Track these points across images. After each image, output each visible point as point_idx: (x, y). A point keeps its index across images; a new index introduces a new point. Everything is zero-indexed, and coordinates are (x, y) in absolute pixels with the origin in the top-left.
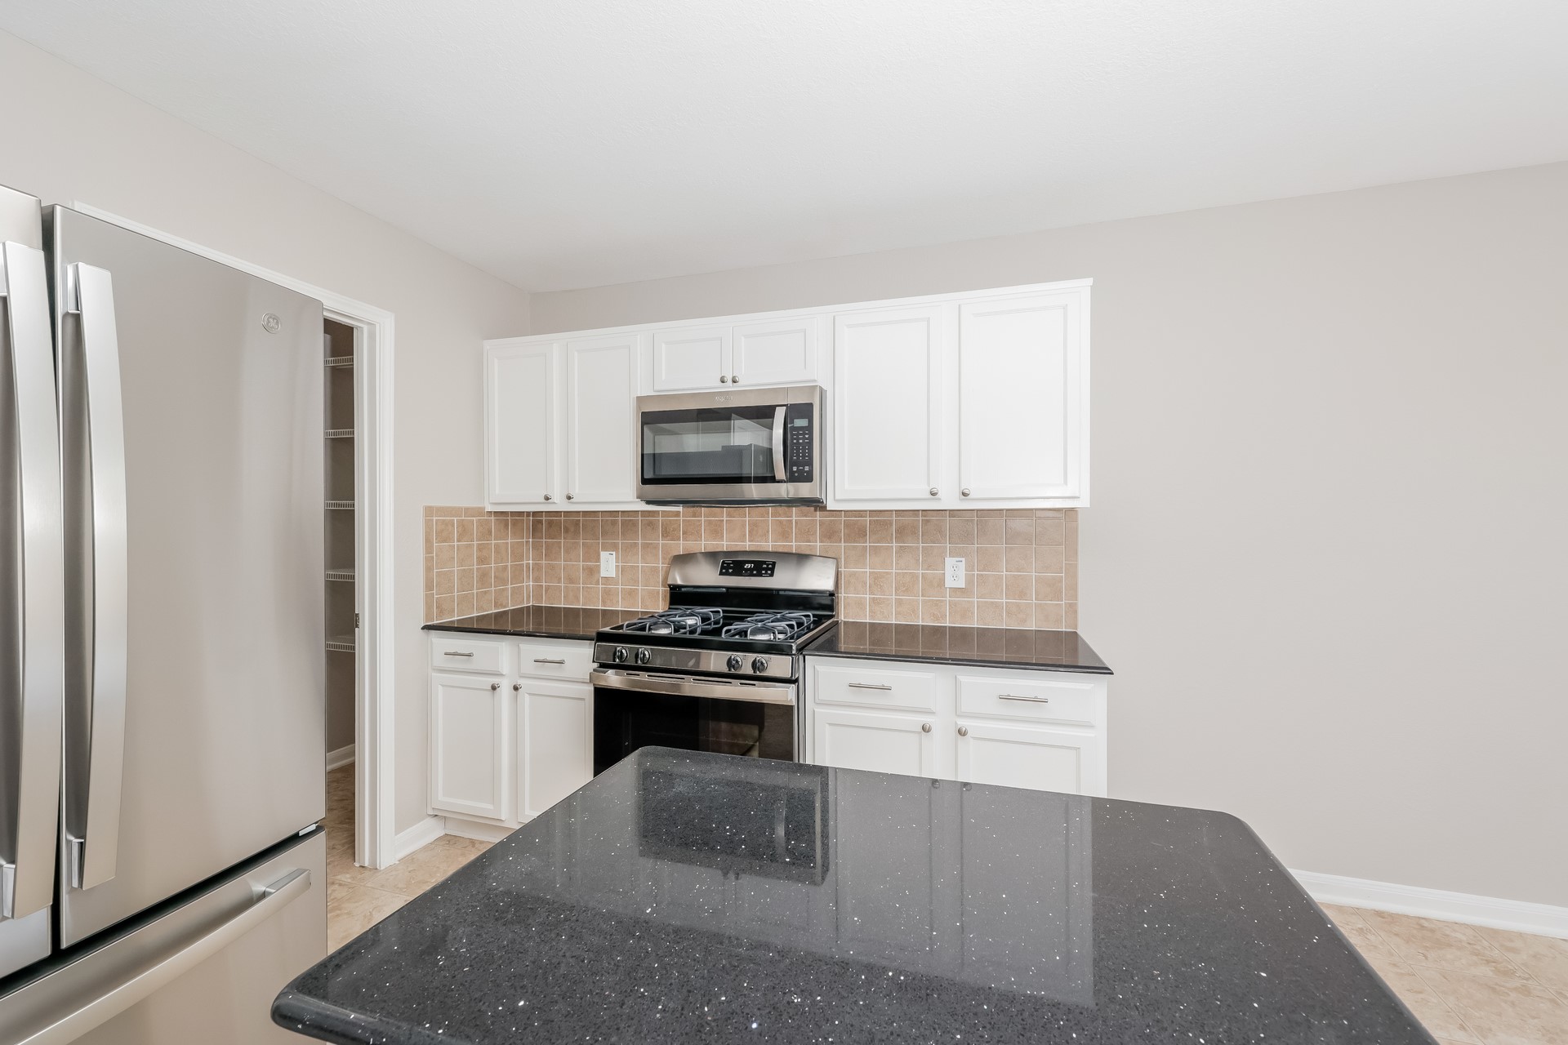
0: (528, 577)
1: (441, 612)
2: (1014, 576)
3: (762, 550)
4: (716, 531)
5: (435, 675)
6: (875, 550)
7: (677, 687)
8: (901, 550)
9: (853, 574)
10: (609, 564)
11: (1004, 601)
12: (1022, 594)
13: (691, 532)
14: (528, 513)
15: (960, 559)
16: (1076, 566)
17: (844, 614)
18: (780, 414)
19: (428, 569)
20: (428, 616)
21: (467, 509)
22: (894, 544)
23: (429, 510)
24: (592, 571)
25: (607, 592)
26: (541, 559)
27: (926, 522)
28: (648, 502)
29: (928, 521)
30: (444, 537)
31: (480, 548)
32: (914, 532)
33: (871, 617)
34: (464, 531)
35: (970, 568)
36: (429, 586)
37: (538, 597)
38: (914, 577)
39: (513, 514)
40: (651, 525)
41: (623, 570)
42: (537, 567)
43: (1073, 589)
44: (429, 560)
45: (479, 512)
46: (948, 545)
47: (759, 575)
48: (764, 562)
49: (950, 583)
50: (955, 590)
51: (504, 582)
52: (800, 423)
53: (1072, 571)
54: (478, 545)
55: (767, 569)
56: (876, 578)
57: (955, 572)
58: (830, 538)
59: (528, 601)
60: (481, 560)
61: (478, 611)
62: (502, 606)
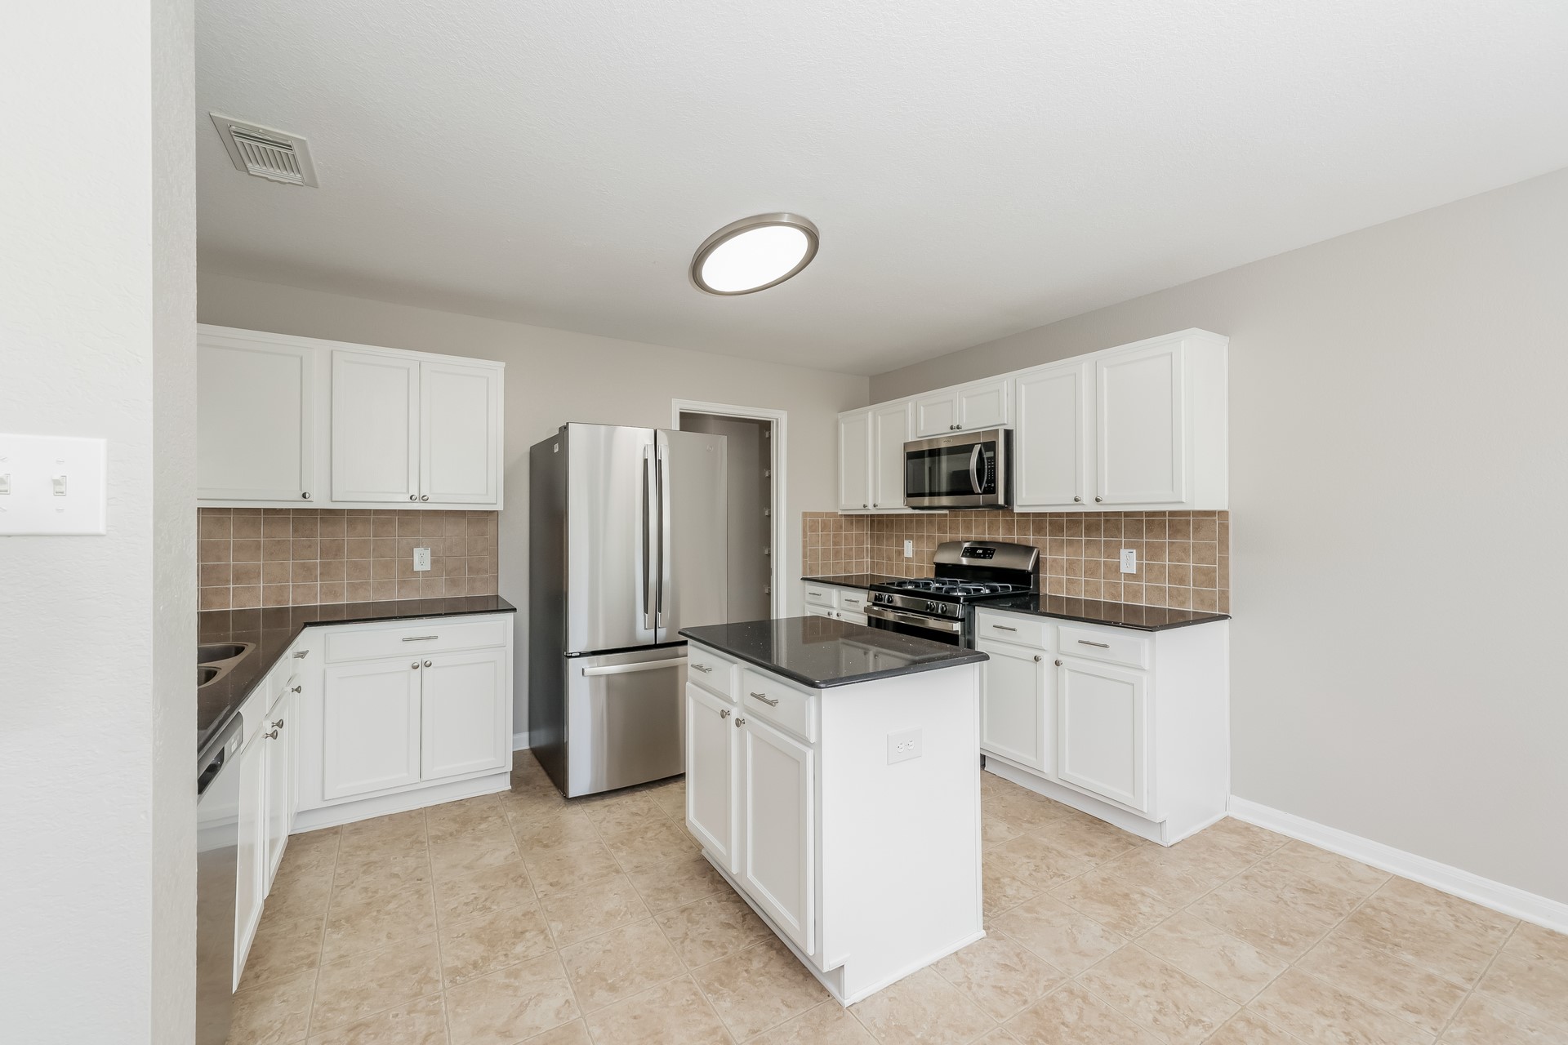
0: (867, 556)
1: (811, 571)
2: (1175, 565)
3: (996, 540)
4: (968, 528)
5: (807, 605)
6: (1070, 543)
7: (923, 622)
8: (1088, 543)
9: (1054, 560)
10: (909, 548)
11: (1167, 585)
12: (1182, 581)
13: (954, 528)
14: (867, 516)
15: (1131, 550)
16: (1228, 558)
17: (1047, 589)
18: (977, 449)
19: (804, 547)
20: (804, 572)
21: (827, 513)
22: (1083, 538)
23: (805, 515)
24: (900, 553)
25: (908, 567)
26: (874, 545)
27: (1106, 521)
28: (914, 508)
29: (1108, 520)
30: (813, 529)
31: (835, 536)
32: (1098, 529)
33: (1067, 593)
34: (825, 526)
35: (1139, 557)
36: (804, 556)
37: (872, 569)
38: (1098, 563)
39: (856, 516)
40: (931, 523)
41: (916, 553)
42: (872, 550)
43: (1225, 578)
44: (804, 542)
45: (834, 515)
46: (1123, 540)
47: (984, 557)
48: (989, 549)
49: (1124, 569)
50: (1128, 575)
51: (850, 557)
52: (990, 454)
53: (1224, 563)
54: (834, 534)
55: (990, 553)
56: (1071, 563)
57: (1128, 560)
58: (1039, 533)
59: (867, 571)
60: (835, 544)
61: (834, 572)
62: (849, 572)
